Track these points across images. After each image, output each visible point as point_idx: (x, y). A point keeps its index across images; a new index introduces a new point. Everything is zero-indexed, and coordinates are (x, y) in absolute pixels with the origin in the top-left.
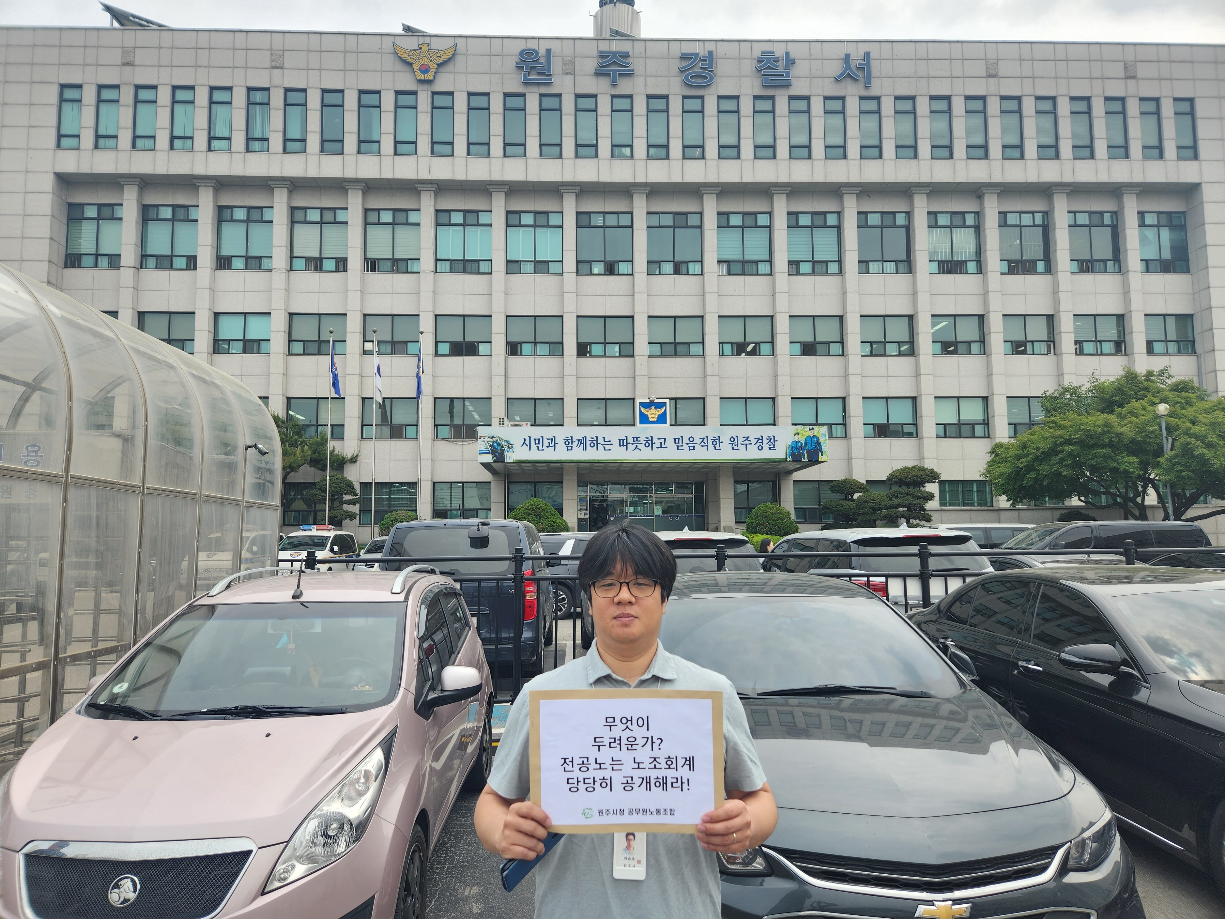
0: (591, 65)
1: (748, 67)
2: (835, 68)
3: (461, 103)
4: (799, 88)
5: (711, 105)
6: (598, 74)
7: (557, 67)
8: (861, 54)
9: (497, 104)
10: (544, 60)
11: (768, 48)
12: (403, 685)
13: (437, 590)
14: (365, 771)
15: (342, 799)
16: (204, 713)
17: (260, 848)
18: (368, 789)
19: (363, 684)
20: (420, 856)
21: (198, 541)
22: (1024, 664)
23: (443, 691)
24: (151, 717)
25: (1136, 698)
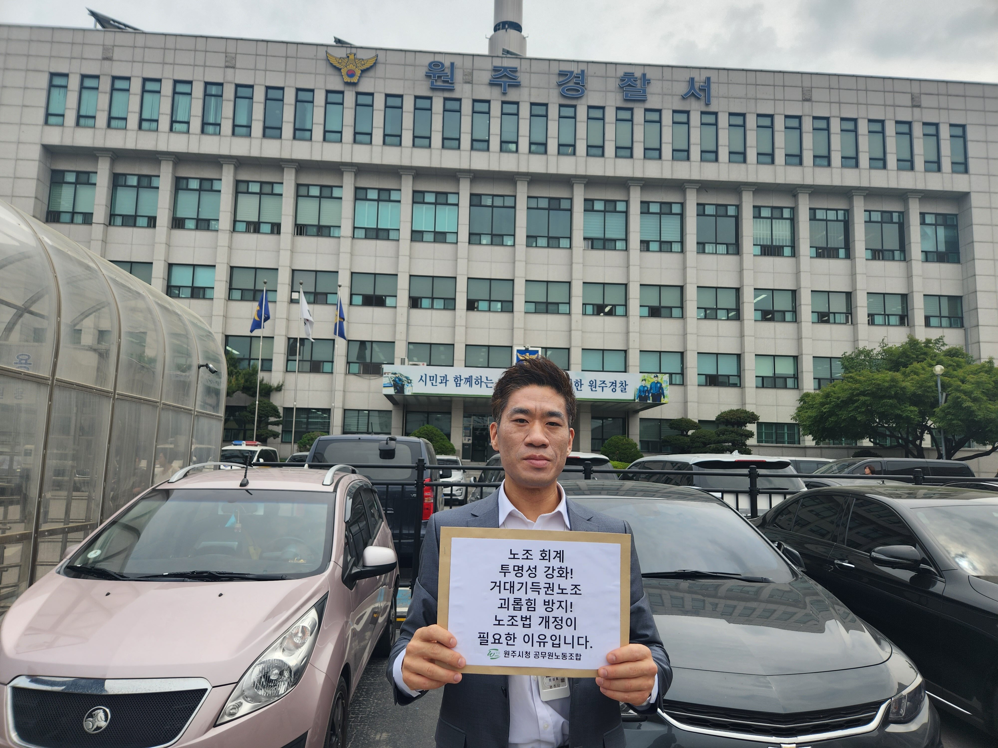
0: (486, 76)
1: (613, 84)
2: (683, 88)
3: (379, 102)
4: (653, 102)
5: (582, 112)
6: (492, 84)
7: (459, 76)
8: (703, 78)
9: (408, 104)
10: (448, 71)
11: (629, 69)
12: (333, 558)
13: (358, 487)
14: (303, 627)
15: (283, 650)
16: (166, 576)
17: (214, 687)
18: (304, 643)
19: (299, 558)
20: (343, 703)
22: (839, 562)
23: (364, 566)
24: (121, 578)
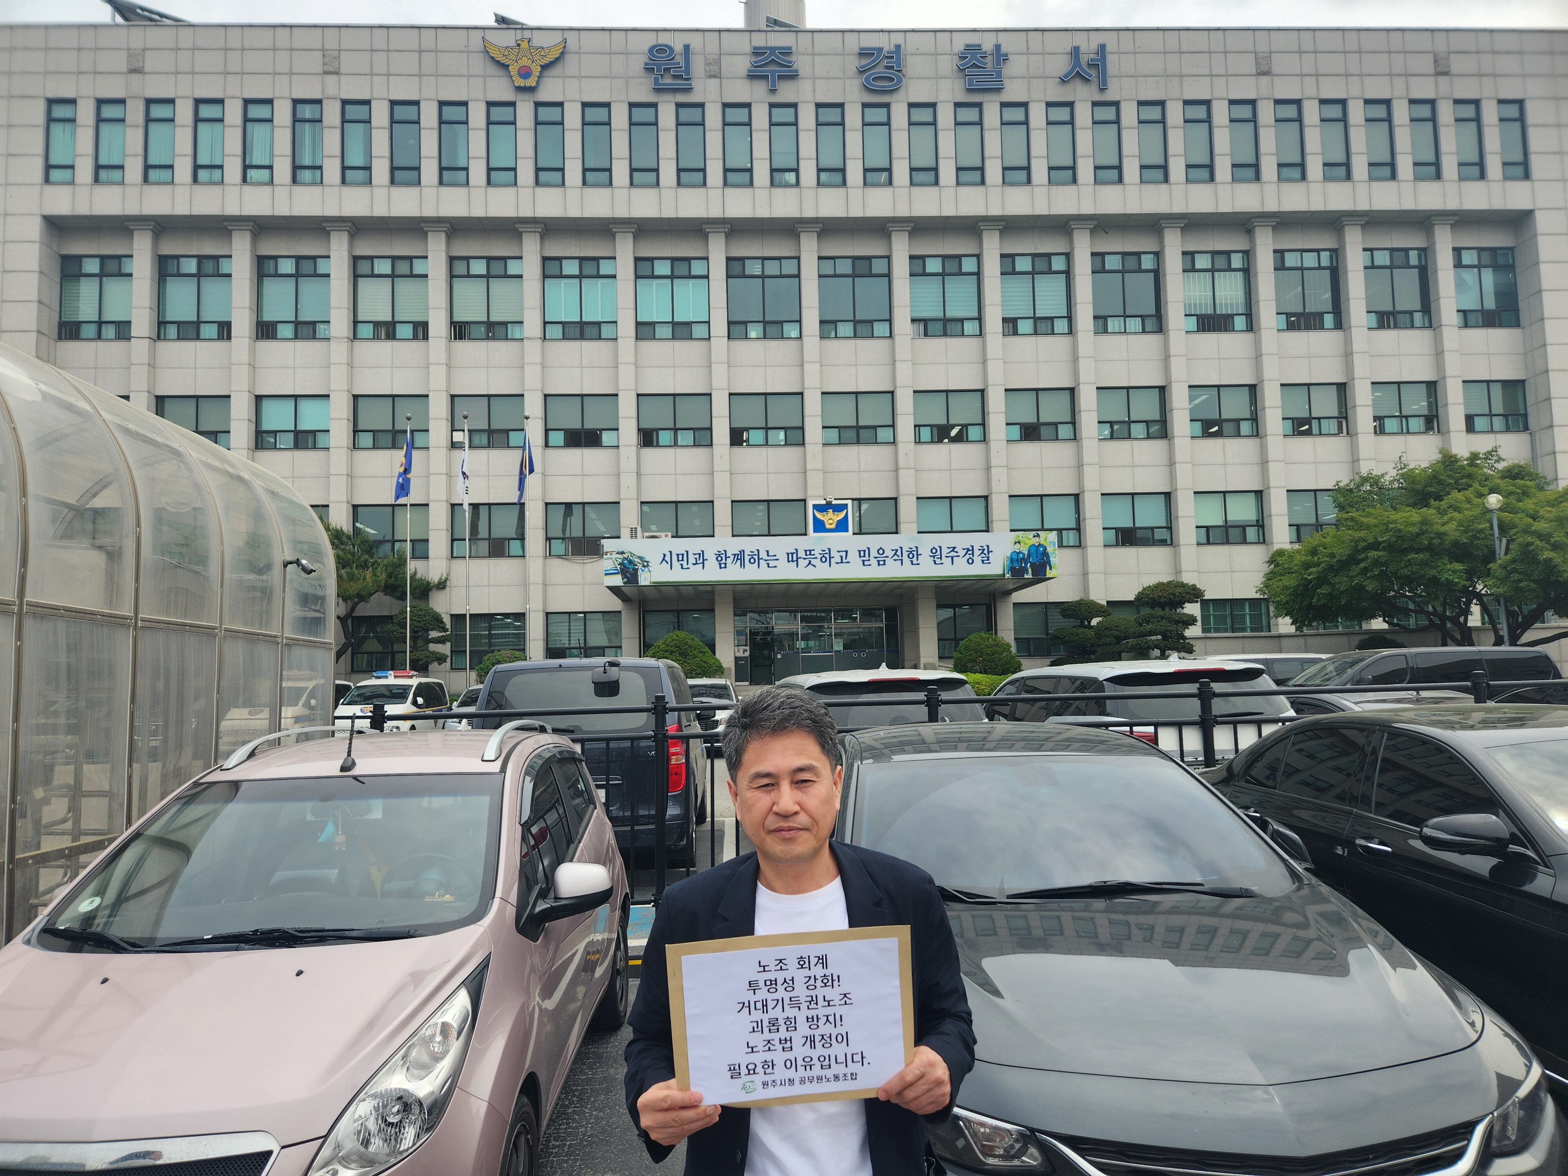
0: (743, 64)
1: (948, 65)
2: (1061, 65)
3: (573, 116)
4: (1013, 92)
5: (899, 115)
6: (752, 76)
7: (698, 67)
8: (1094, 46)
9: (620, 117)
10: (680, 59)
11: (973, 39)
12: (499, 893)
13: (547, 755)
14: (443, 1023)
15: (408, 1069)
16: (208, 941)
17: (283, 1147)
18: (447, 1052)
19: (442, 892)
20: (527, 1139)
21: (218, 693)
22: (1362, 842)
23: (557, 898)
24: (131, 948)
25: (1528, 888)
